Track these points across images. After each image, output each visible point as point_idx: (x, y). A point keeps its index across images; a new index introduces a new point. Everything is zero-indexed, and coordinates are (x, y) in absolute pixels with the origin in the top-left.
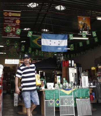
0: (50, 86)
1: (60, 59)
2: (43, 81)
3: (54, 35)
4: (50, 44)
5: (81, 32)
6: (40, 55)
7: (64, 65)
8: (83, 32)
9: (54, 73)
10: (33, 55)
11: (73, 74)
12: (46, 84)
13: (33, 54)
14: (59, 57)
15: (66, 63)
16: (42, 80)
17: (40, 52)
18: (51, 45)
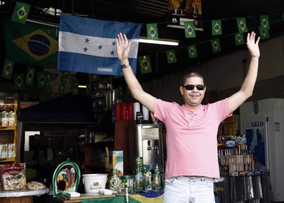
0: (96, 184)
1: (103, 99)
2: (73, 170)
3: (102, 23)
4: (86, 49)
5: (174, 20)
6: (43, 83)
7: (121, 116)
8: (181, 19)
9: (83, 138)
10: (19, 85)
11: (149, 143)
12: (82, 177)
13: (19, 81)
14: (100, 92)
15: (128, 109)
16: (69, 167)
17: (42, 76)
18: (89, 53)
